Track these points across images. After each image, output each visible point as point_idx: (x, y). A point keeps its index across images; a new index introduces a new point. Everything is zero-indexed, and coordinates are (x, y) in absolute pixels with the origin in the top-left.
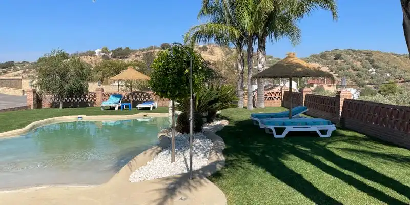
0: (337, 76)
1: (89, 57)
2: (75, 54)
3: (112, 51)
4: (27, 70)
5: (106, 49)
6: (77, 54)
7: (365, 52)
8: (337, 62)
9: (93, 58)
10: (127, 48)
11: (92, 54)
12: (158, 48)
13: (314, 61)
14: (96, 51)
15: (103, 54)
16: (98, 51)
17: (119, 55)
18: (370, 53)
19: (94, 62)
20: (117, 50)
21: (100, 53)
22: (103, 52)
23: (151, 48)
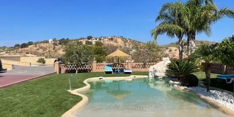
0: (186, 55)
1: (45, 44)
2: (37, 42)
3: (59, 40)
4: (8, 51)
5: (55, 39)
6: (38, 42)
7: (199, 41)
8: (185, 47)
9: (47, 44)
10: (68, 39)
11: (47, 42)
12: (86, 39)
13: (173, 46)
14: (49, 40)
15: (53, 42)
16: (50, 40)
17: (63, 43)
18: (202, 42)
19: (48, 47)
20: (61, 40)
21: (51, 41)
22: (53, 41)
23: (81, 39)
